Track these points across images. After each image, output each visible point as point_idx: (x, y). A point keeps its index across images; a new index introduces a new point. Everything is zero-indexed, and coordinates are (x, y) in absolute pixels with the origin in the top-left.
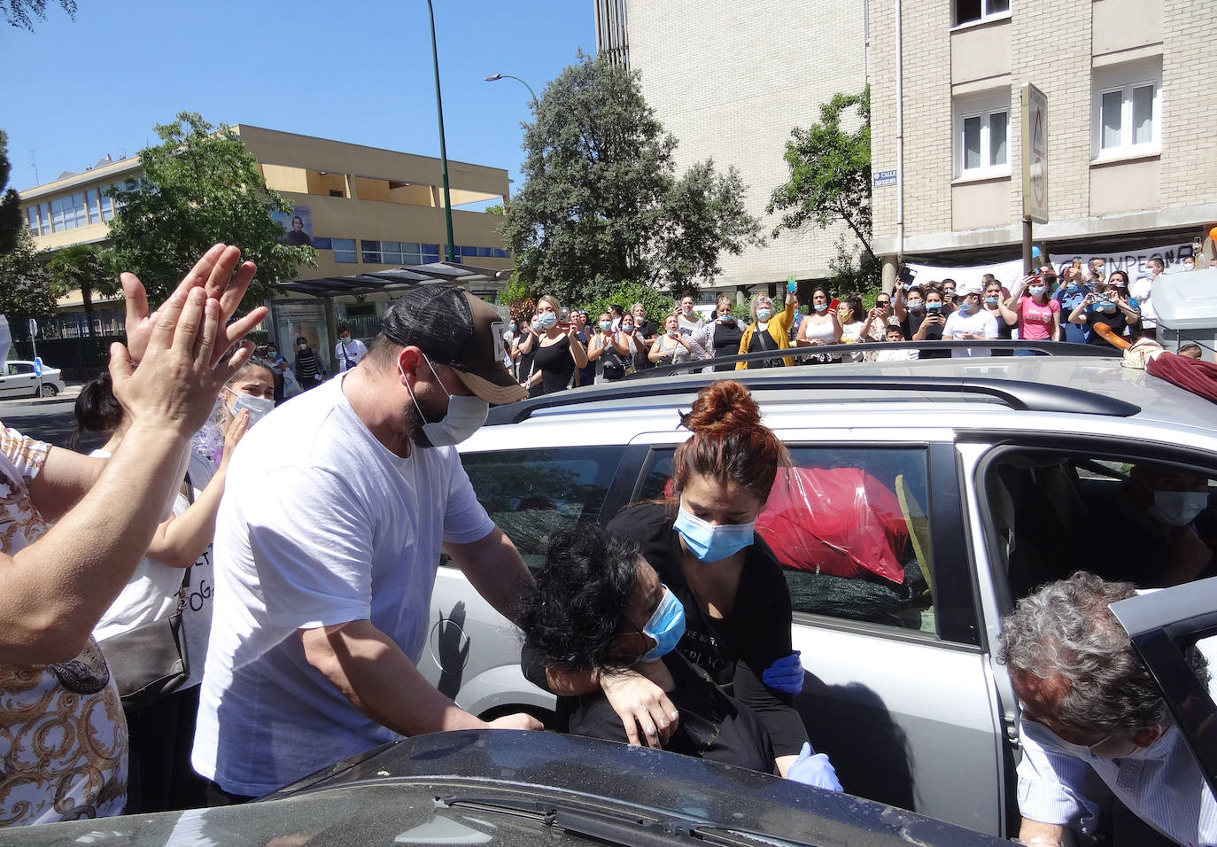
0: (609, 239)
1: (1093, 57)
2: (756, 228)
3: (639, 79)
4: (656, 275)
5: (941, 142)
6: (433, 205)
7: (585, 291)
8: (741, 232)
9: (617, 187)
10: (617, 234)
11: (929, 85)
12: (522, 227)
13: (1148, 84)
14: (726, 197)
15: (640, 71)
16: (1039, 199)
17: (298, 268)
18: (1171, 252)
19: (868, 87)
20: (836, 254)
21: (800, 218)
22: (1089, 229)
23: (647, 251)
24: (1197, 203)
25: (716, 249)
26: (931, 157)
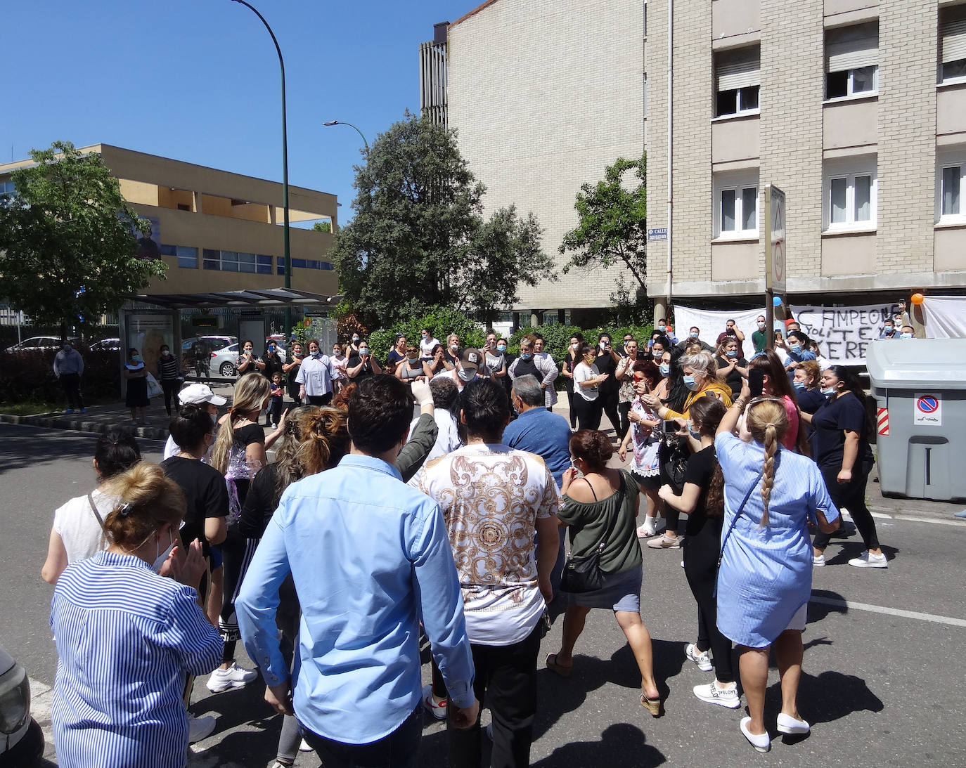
0: (425, 268)
1: (824, 150)
2: (549, 265)
3: (456, 137)
4: (464, 300)
5: (703, 208)
6: (269, 222)
7: (402, 312)
8: (537, 268)
9: (433, 224)
10: (432, 265)
11: (694, 162)
12: (350, 254)
13: (866, 174)
14: (525, 237)
15: (457, 129)
16: (779, 275)
17: (149, 279)
18: (886, 309)
19: (645, 152)
20: (616, 289)
21: (586, 258)
22: (821, 286)
23: (456, 279)
24: (905, 271)
25: (515, 281)
26: (695, 220)
